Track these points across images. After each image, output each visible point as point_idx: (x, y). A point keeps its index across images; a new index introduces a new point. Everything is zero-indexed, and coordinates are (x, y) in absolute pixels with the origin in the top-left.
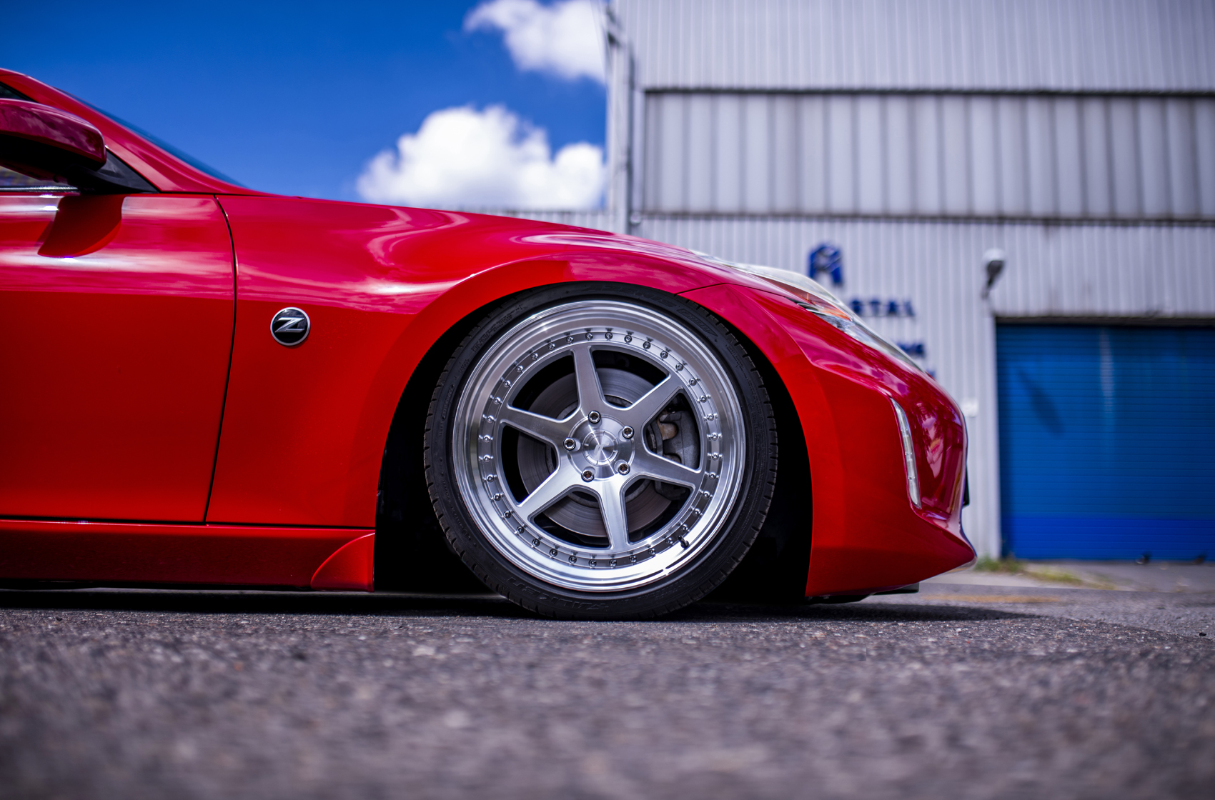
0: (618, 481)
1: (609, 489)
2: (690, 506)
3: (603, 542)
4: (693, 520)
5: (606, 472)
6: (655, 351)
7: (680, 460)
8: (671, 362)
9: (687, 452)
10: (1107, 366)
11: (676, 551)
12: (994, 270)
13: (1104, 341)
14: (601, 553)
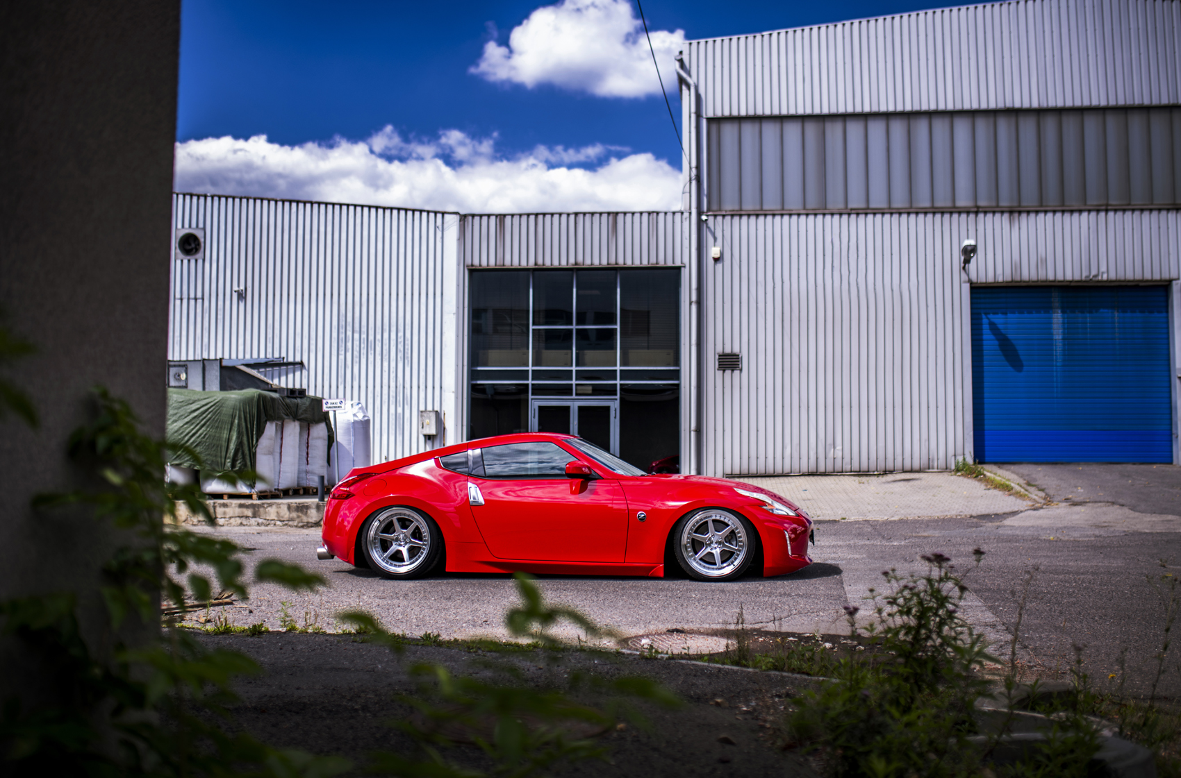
0: (718, 550)
1: (716, 552)
2: (735, 556)
3: (715, 564)
4: (736, 559)
5: (716, 548)
6: (726, 521)
7: (732, 545)
8: (730, 523)
9: (734, 543)
10: (1057, 317)
11: (732, 567)
12: (969, 252)
13: (1056, 299)
14: (714, 567)
